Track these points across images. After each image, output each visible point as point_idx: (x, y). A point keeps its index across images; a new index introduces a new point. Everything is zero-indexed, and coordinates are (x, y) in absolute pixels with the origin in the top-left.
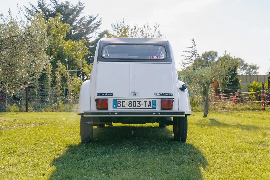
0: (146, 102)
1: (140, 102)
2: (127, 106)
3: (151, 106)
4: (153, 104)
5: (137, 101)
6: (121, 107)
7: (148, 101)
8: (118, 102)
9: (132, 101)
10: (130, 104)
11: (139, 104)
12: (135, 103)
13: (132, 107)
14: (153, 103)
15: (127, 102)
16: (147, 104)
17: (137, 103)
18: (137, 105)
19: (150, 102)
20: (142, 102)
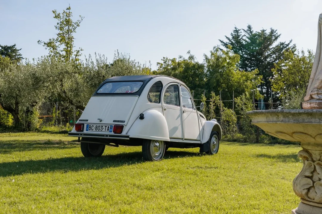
0: (106, 127)
1: (102, 126)
2: (94, 130)
3: (109, 130)
4: (110, 129)
5: (100, 126)
6: (91, 130)
7: (108, 126)
8: (90, 126)
9: (98, 126)
10: (96, 128)
11: (102, 128)
12: (99, 127)
13: (97, 130)
14: (110, 127)
15: (95, 126)
16: (107, 128)
17: (101, 127)
18: (101, 129)
19: (108, 127)
20: (104, 127)
